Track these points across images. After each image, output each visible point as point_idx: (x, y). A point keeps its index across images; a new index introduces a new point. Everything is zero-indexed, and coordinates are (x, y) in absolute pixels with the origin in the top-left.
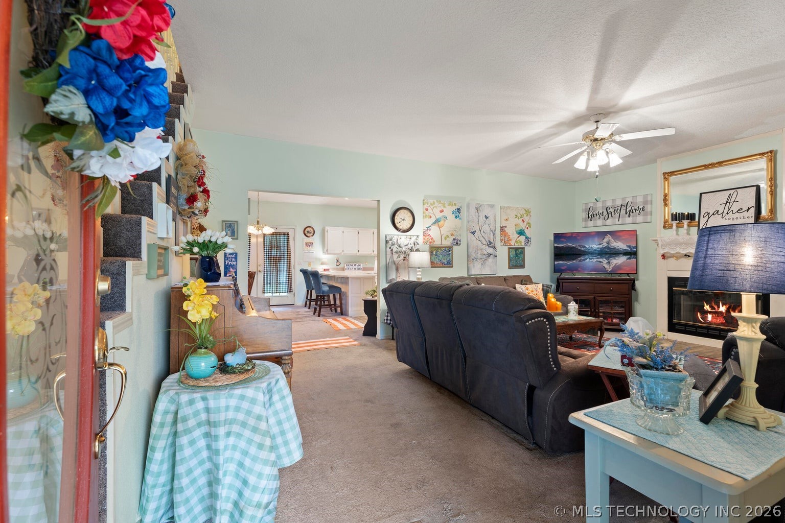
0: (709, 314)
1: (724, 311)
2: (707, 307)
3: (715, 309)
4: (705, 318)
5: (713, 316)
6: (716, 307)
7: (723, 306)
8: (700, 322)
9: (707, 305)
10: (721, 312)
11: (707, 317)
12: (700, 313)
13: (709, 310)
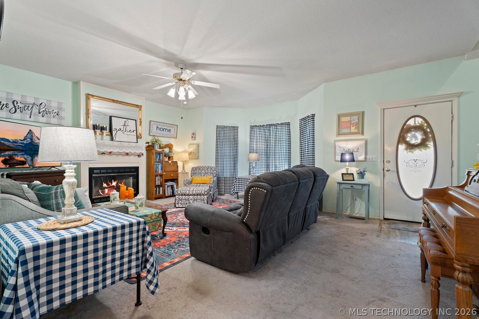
0: (106, 189)
1: (115, 185)
2: (105, 185)
3: (109, 185)
4: (103, 192)
5: (108, 190)
6: (110, 184)
7: (114, 182)
8: (101, 195)
9: (105, 184)
10: (113, 186)
11: (105, 191)
12: (101, 189)
13: (106, 186)
